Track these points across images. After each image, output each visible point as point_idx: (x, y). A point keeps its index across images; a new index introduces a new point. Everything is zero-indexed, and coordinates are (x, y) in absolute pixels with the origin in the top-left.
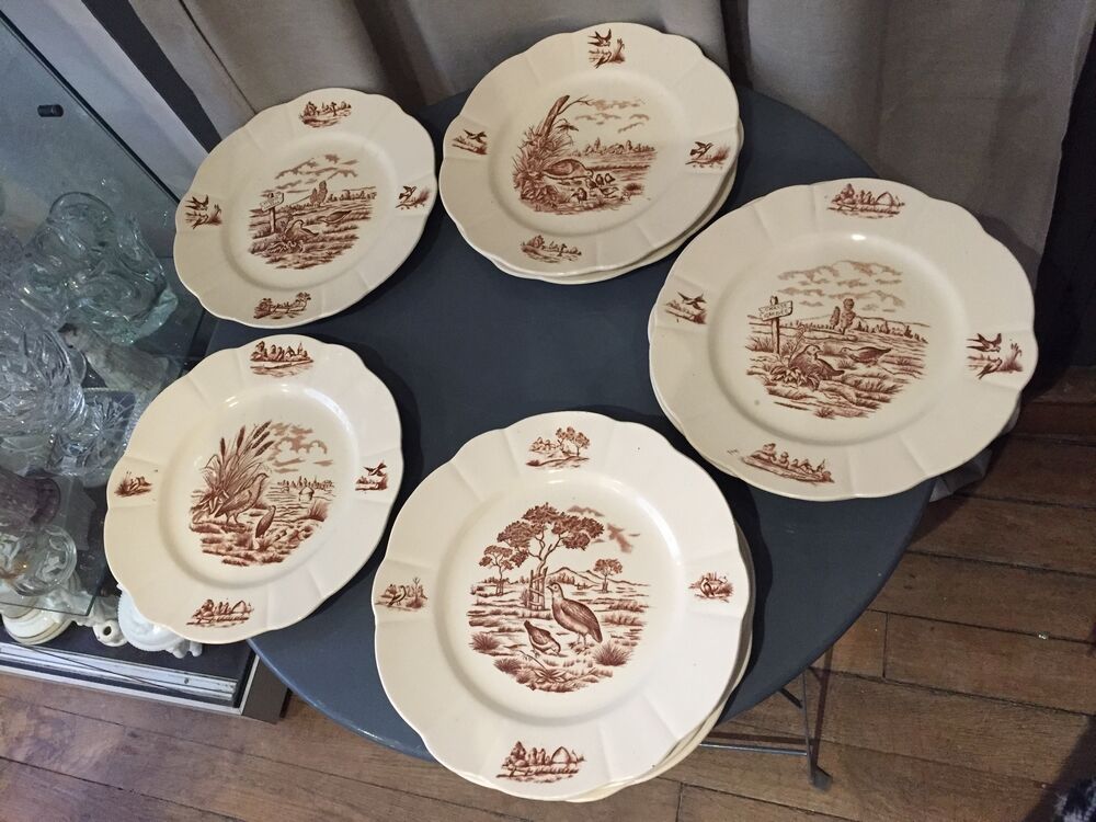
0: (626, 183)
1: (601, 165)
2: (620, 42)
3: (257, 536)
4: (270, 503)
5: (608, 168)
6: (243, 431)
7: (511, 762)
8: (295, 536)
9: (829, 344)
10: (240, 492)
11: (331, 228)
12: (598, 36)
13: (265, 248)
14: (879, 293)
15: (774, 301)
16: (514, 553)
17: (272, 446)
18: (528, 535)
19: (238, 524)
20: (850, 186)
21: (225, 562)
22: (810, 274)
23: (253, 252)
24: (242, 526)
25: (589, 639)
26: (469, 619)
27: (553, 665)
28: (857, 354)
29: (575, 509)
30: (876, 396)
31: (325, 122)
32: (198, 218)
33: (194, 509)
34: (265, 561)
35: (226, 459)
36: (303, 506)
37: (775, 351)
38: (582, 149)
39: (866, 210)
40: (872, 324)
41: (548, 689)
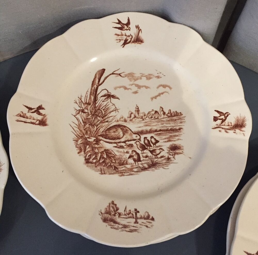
0: (169, 144)
1: (145, 128)
2: (137, 27)
5: (150, 132)
12: (120, 22)
38: (126, 116)
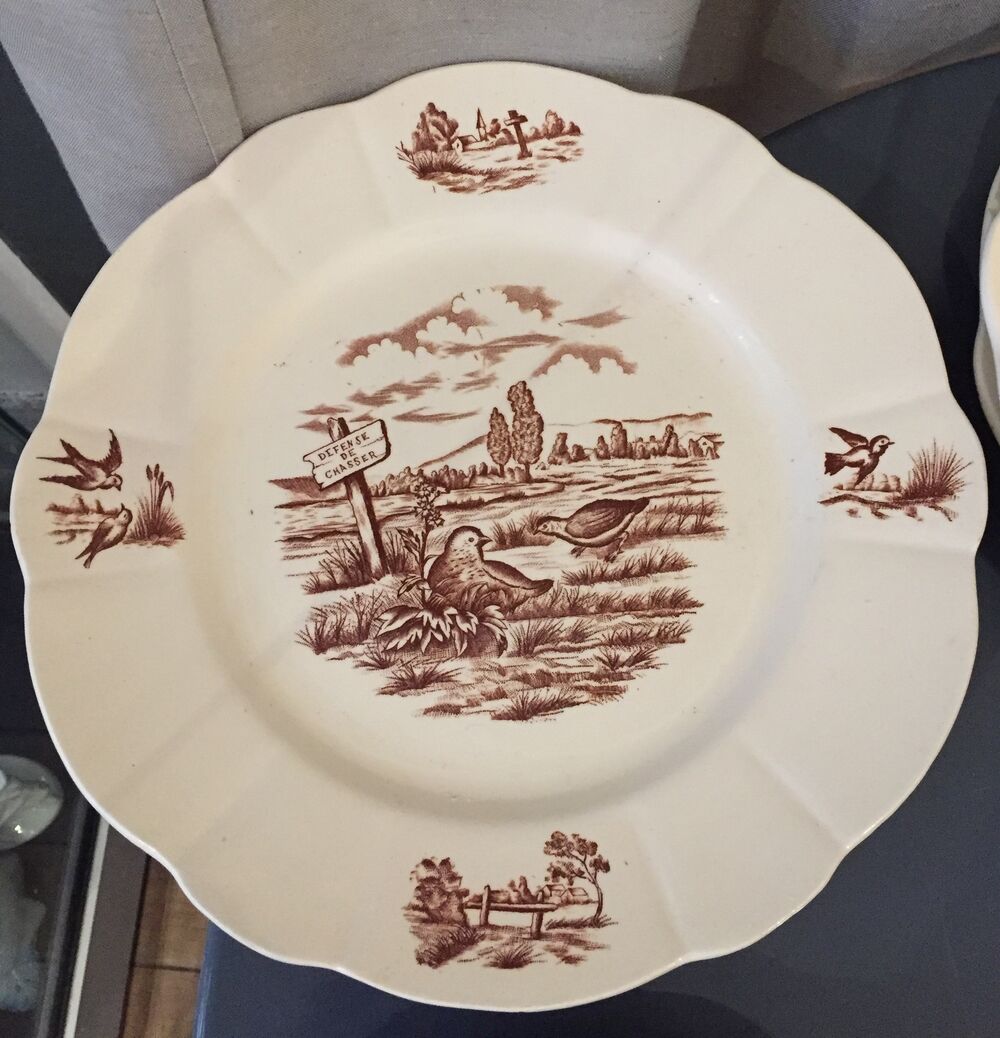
11: (590, 561)
13: (362, 634)
23: (320, 645)
31: (492, 175)
32: (95, 519)
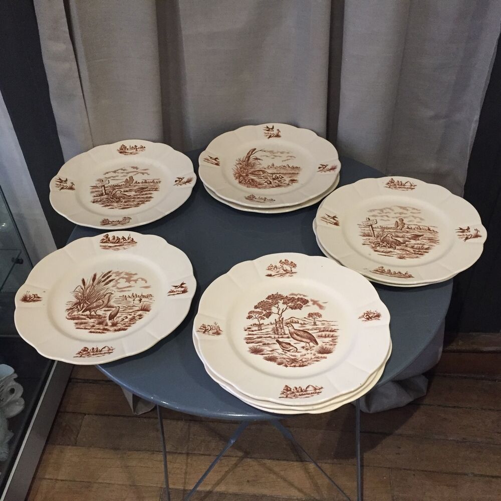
0: (290, 179)
1: (276, 172)
2: (278, 130)
3: (109, 320)
4: (115, 305)
5: (279, 173)
6: (95, 275)
7: (284, 392)
8: (133, 319)
9: (397, 234)
10: (96, 301)
11: (137, 193)
12: (267, 127)
13: (100, 201)
14: (413, 216)
15: (368, 219)
16: (264, 313)
17: (114, 281)
18: (270, 306)
19: (97, 315)
20: (392, 179)
21: (91, 332)
22: (382, 210)
23: (94, 202)
24: (99, 316)
25: (312, 344)
26: (245, 341)
27: (295, 356)
28: (410, 237)
29: (292, 294)
30: (422, 251)
31: (131, 153)
32: (62, 186)
33: (68, 310)
34: (116, 330)
35: (86, 287)
36: (136, 305)
37: (373, 236)
38: (266, 167)
39: (401, 188)
40: (413, 227)
41: (295, 366)
